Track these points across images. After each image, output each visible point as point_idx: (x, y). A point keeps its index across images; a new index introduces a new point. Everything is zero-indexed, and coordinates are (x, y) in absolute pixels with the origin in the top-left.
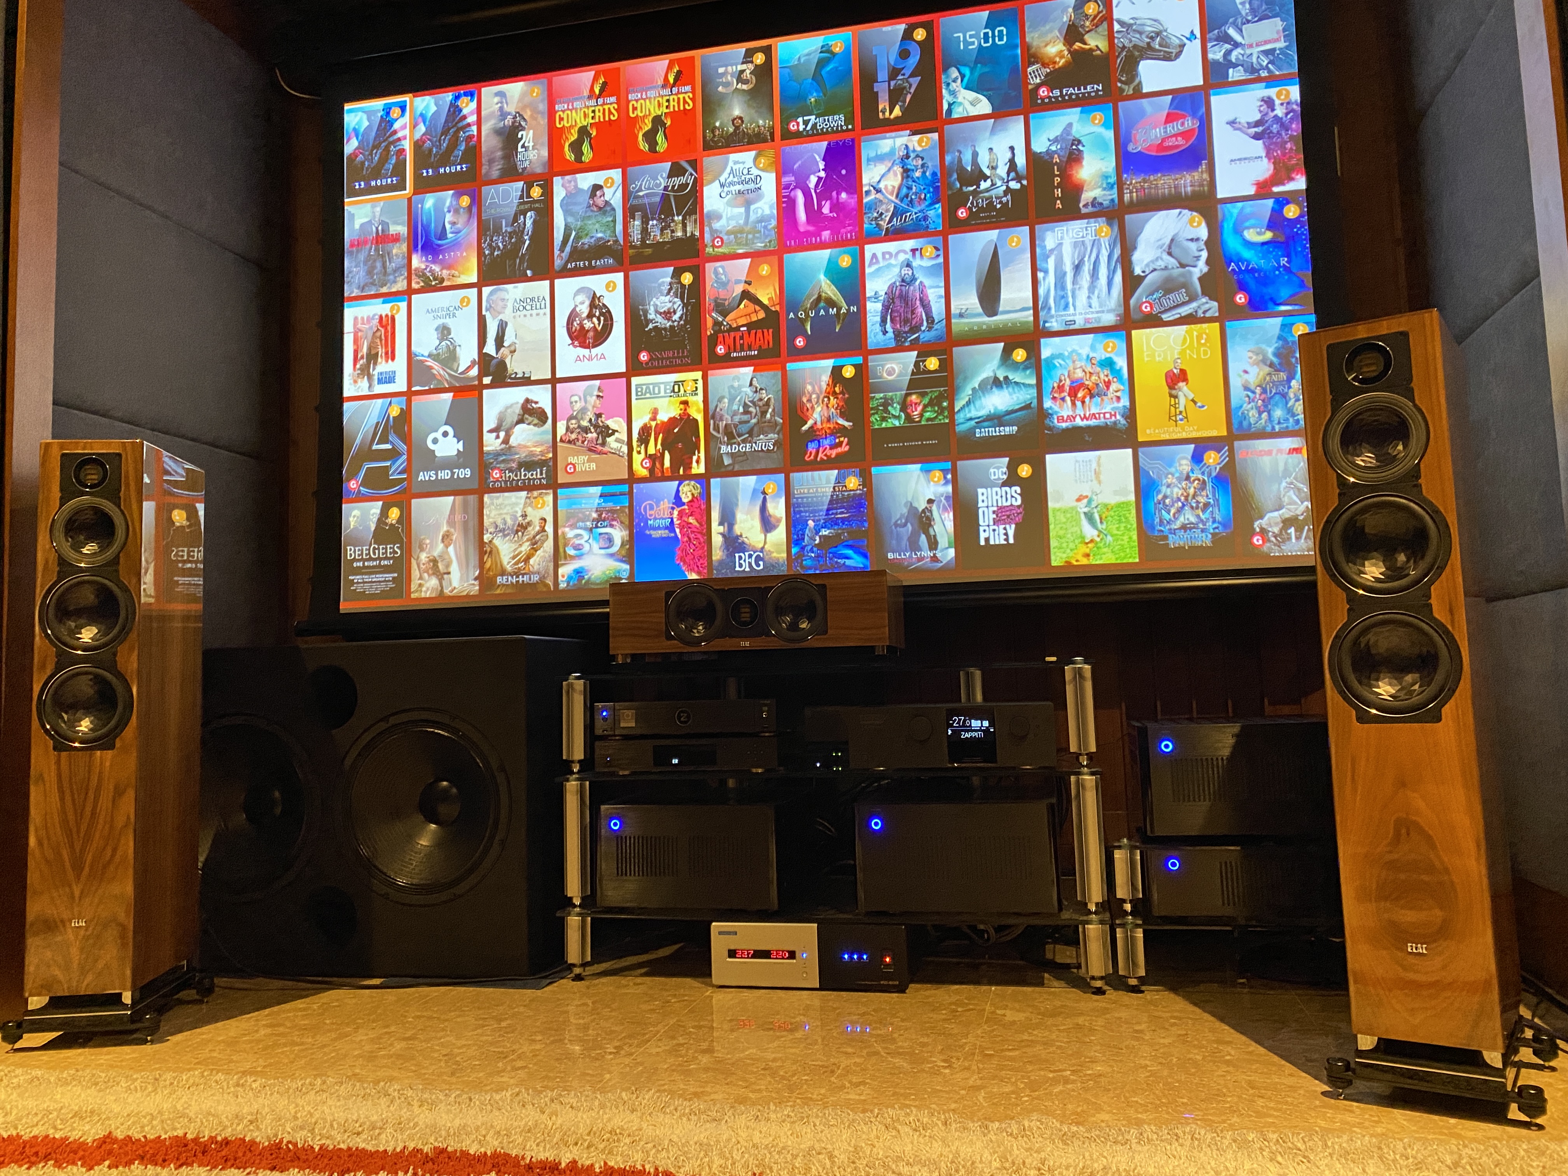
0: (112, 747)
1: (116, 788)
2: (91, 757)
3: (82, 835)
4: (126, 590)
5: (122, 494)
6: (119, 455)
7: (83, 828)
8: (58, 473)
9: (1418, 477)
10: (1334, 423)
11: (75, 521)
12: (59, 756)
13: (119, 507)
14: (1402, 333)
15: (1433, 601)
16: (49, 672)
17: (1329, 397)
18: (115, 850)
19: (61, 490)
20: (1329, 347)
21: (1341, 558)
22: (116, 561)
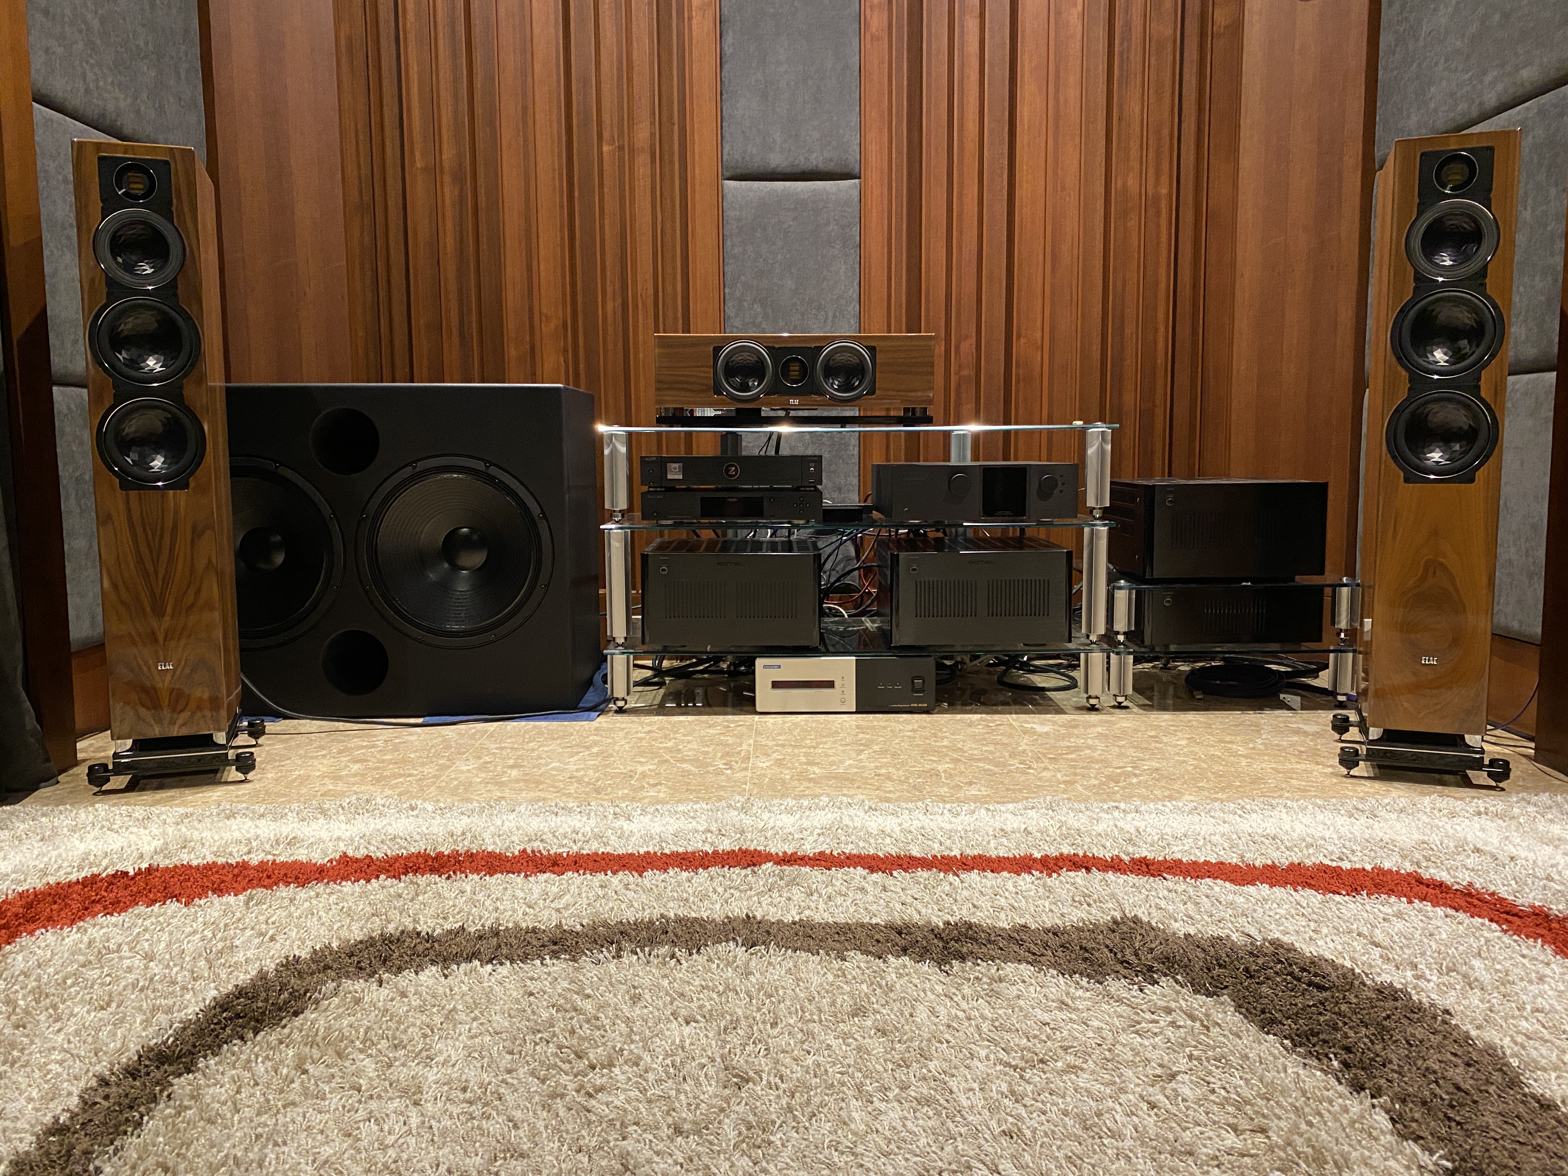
0: (187, 486)
1: (194, 529)
2: (163, 497)
3: (161, 577)
4: (188, 318)
5: (174, 209)
6: (167, 163)
7: (161, 572)
8: (97, 179)
9: (1485, 276)
10: (1419, 223)
11: (121, 236)
12: (128, 496)
13: (172, 222)
14: (1488, 148)
15: (1482, 383)
16: (107, 405)
17: (1417, 200)
18: (198, 592)
19: (102, 201)
20: (1422, 155)
21: (1408, 345)
22: (172, 285)
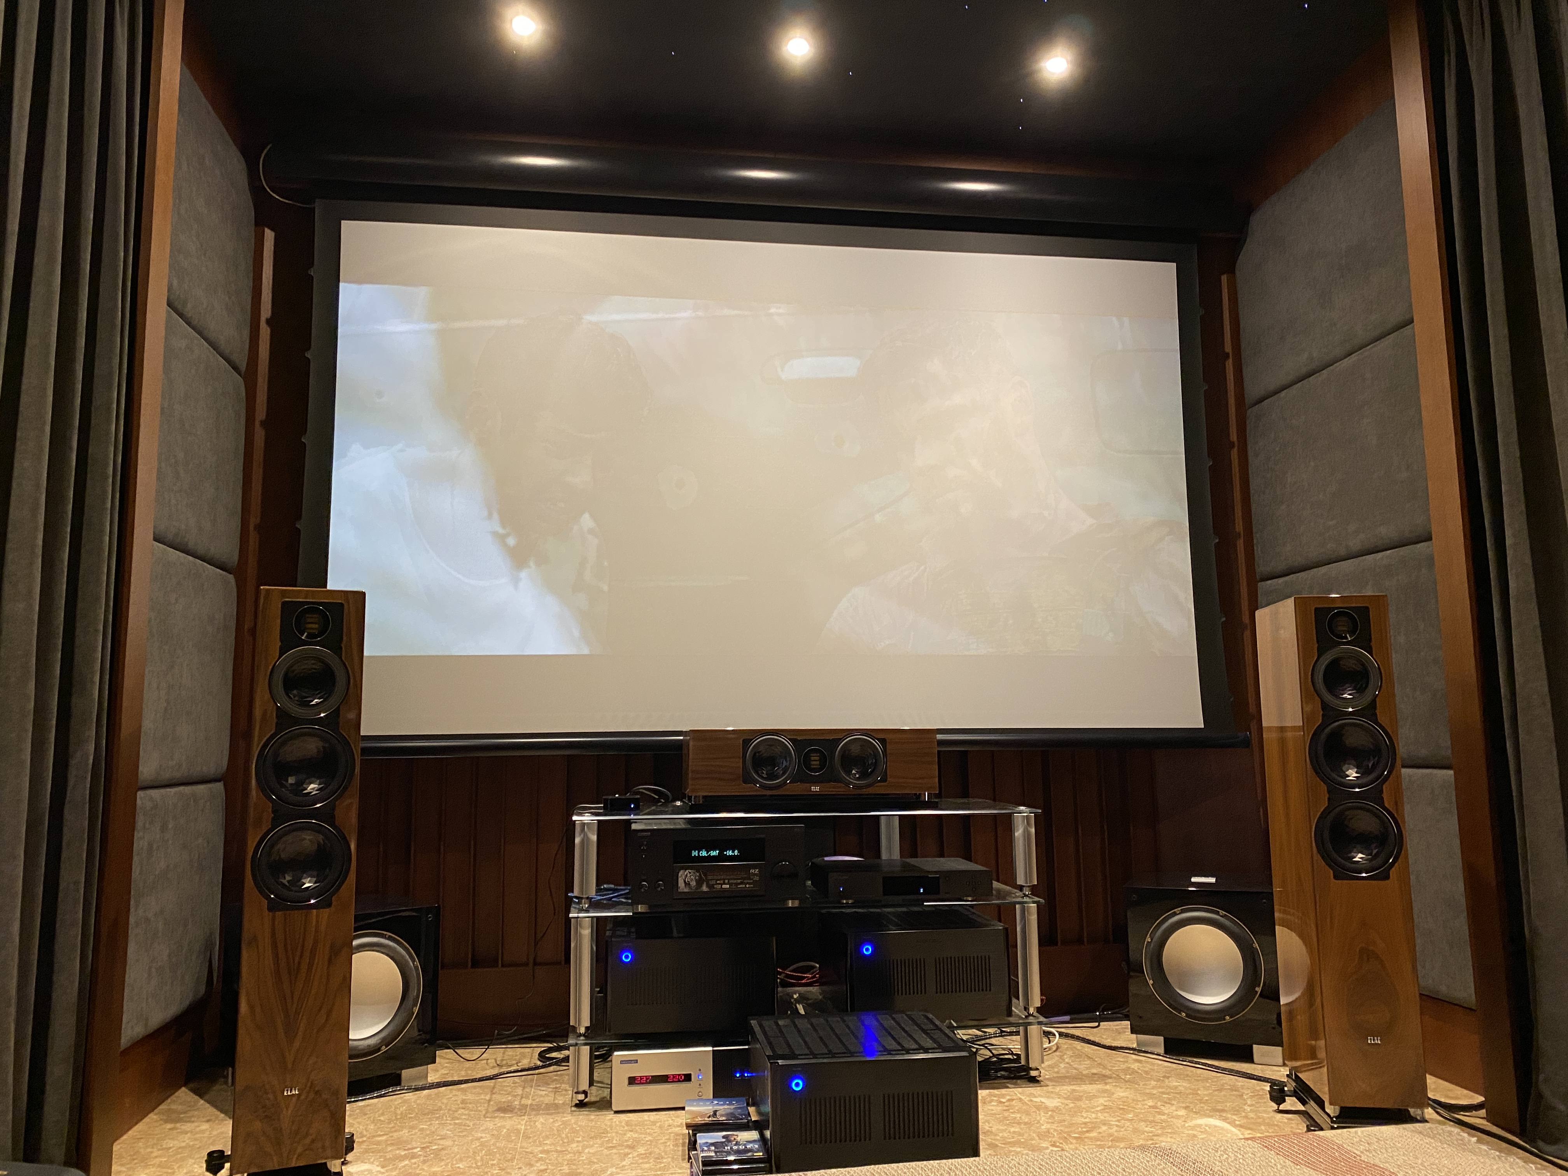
0: (329, 905)
1: (332, 947)
2: (306, 916)
3: (296, 998)
4: (346, 744)
5: (343, 645)
6: (342, 605)
7: (298, 991)
8: (278, 622)
9: (1375, 707)
10: (1320, 663)
11: (294, 672)
12: (275, 917)
13: (341, 658)
14: (1364, 608)
15: (1384, 795)
16: (265, 829)
18: (329, 1014)
19: (281, 639)
21: (1323, 761)
22: (335, 714)
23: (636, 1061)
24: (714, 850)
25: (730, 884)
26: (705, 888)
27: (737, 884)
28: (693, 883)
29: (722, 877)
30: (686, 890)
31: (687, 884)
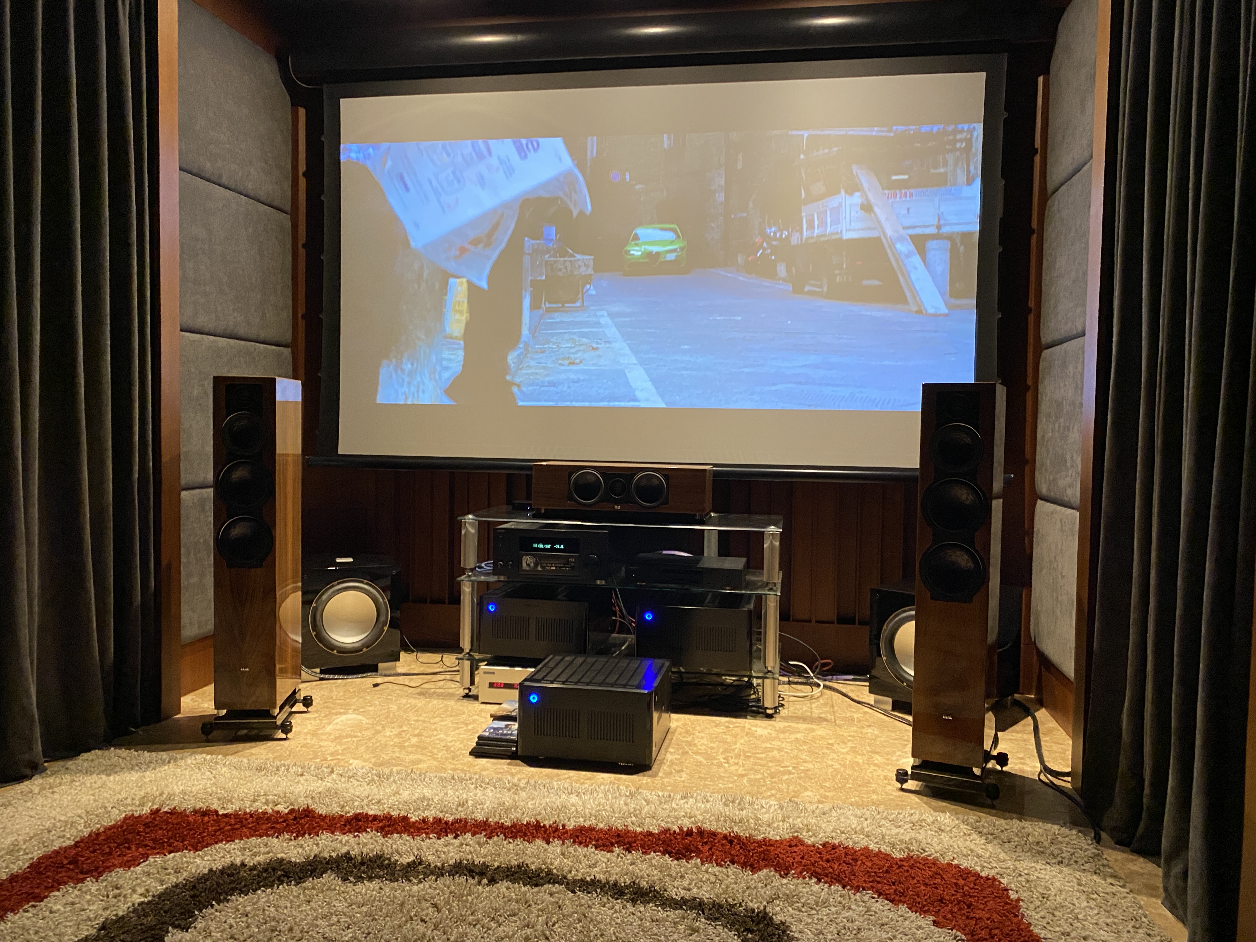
0: (261, 566)
1: (264, 591)
2: (249, 572)
3: (245, 617)
12: (231, 571)
18: (264, 627)
22: (260, 453)
23: (494, 673)
24: (548, 544)
25: (556, 567)
26: (539, 568)
27: (560, 567)
28: (532, 565)
29: (552, 562)
30: (528, 569)
31: (528, 565)
